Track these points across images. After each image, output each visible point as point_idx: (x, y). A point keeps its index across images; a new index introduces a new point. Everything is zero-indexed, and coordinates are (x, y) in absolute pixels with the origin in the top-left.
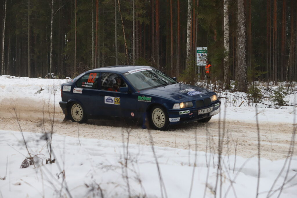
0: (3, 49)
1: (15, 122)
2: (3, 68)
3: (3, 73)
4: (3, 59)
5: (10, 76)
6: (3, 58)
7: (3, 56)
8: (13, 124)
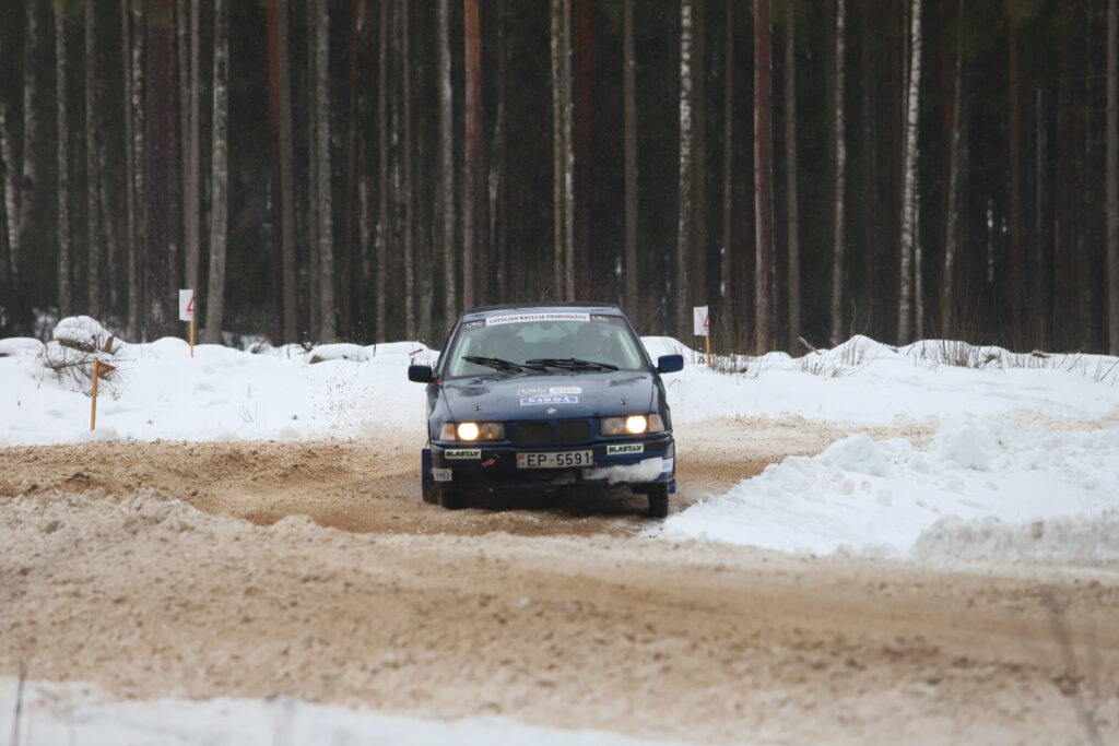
0: (912, 138)
1: (1031, 703)
2: (913, 289)
4: (908, 218)
5: (967, 347)
6: (908, 209)
7: (908, 193)
8: (1019, 717)
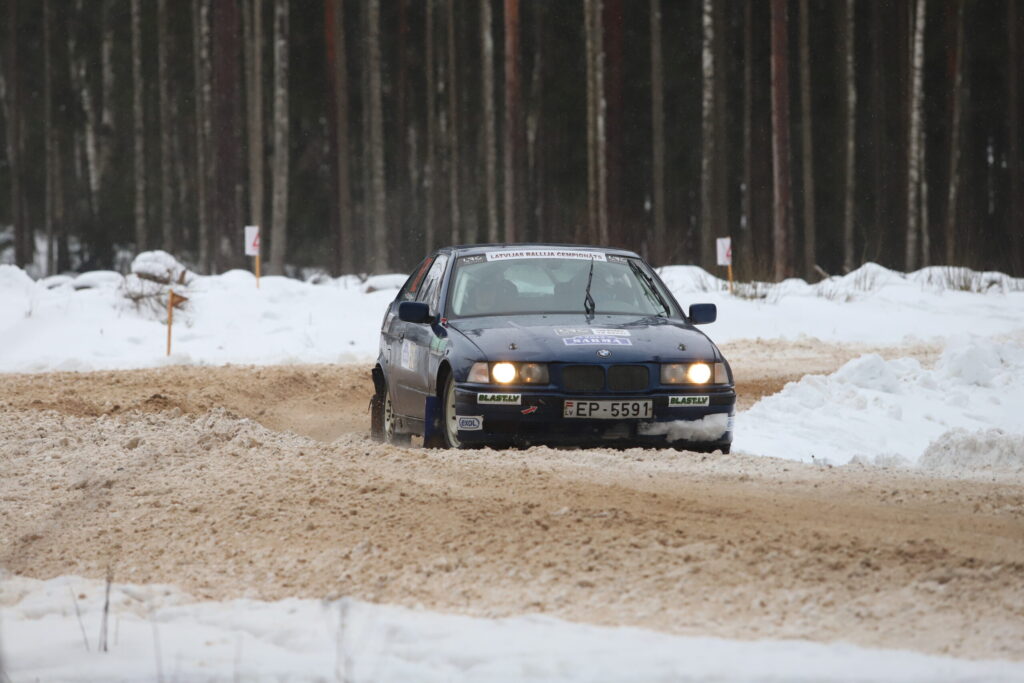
0: (917, 82)
2: (919, 221)
6: (914, 147)
7: (914, 132)
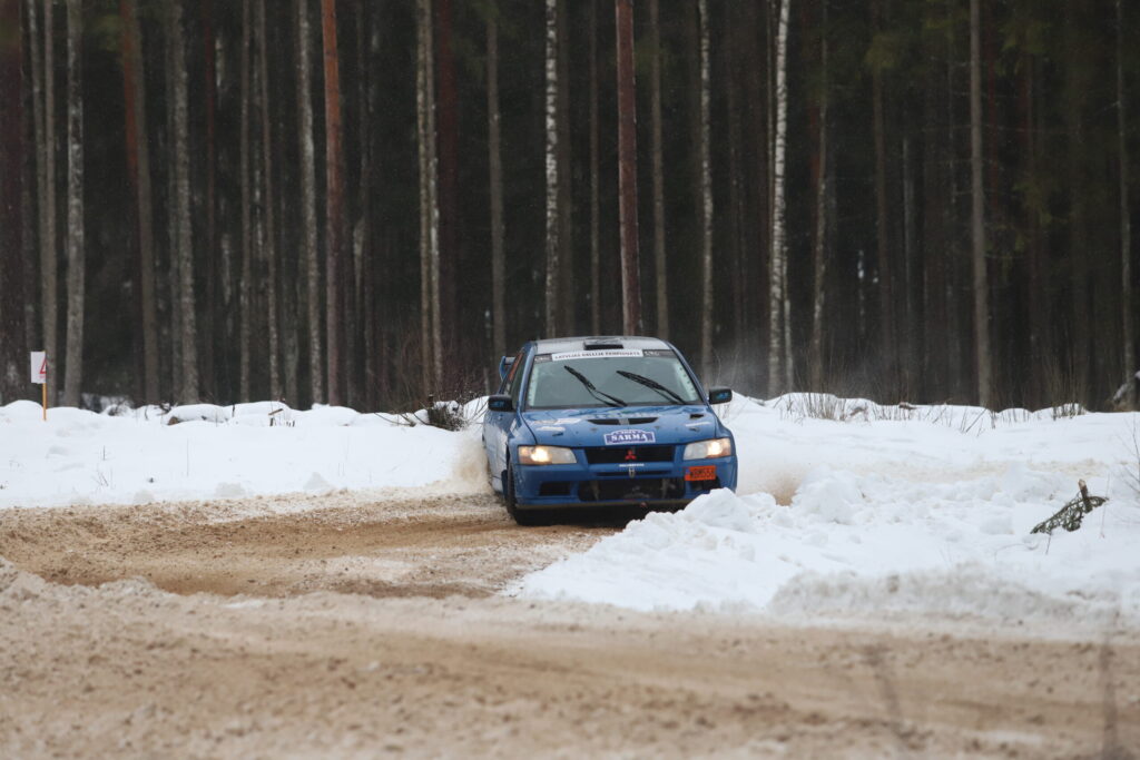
0: (779, 190)
2: (782, 342)
3: (783, 380)
4: (776, 270)
5: (833, 397)
6: (777, 262)
7: (776, 245)
